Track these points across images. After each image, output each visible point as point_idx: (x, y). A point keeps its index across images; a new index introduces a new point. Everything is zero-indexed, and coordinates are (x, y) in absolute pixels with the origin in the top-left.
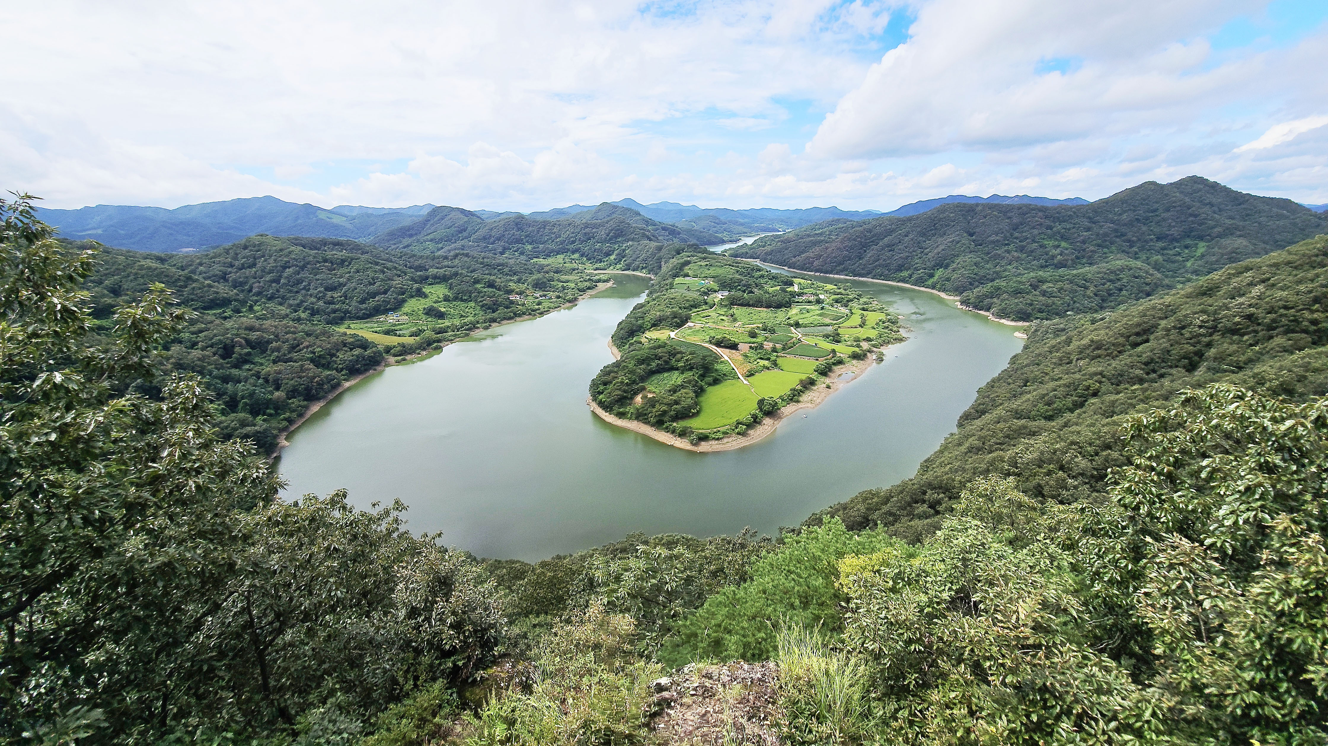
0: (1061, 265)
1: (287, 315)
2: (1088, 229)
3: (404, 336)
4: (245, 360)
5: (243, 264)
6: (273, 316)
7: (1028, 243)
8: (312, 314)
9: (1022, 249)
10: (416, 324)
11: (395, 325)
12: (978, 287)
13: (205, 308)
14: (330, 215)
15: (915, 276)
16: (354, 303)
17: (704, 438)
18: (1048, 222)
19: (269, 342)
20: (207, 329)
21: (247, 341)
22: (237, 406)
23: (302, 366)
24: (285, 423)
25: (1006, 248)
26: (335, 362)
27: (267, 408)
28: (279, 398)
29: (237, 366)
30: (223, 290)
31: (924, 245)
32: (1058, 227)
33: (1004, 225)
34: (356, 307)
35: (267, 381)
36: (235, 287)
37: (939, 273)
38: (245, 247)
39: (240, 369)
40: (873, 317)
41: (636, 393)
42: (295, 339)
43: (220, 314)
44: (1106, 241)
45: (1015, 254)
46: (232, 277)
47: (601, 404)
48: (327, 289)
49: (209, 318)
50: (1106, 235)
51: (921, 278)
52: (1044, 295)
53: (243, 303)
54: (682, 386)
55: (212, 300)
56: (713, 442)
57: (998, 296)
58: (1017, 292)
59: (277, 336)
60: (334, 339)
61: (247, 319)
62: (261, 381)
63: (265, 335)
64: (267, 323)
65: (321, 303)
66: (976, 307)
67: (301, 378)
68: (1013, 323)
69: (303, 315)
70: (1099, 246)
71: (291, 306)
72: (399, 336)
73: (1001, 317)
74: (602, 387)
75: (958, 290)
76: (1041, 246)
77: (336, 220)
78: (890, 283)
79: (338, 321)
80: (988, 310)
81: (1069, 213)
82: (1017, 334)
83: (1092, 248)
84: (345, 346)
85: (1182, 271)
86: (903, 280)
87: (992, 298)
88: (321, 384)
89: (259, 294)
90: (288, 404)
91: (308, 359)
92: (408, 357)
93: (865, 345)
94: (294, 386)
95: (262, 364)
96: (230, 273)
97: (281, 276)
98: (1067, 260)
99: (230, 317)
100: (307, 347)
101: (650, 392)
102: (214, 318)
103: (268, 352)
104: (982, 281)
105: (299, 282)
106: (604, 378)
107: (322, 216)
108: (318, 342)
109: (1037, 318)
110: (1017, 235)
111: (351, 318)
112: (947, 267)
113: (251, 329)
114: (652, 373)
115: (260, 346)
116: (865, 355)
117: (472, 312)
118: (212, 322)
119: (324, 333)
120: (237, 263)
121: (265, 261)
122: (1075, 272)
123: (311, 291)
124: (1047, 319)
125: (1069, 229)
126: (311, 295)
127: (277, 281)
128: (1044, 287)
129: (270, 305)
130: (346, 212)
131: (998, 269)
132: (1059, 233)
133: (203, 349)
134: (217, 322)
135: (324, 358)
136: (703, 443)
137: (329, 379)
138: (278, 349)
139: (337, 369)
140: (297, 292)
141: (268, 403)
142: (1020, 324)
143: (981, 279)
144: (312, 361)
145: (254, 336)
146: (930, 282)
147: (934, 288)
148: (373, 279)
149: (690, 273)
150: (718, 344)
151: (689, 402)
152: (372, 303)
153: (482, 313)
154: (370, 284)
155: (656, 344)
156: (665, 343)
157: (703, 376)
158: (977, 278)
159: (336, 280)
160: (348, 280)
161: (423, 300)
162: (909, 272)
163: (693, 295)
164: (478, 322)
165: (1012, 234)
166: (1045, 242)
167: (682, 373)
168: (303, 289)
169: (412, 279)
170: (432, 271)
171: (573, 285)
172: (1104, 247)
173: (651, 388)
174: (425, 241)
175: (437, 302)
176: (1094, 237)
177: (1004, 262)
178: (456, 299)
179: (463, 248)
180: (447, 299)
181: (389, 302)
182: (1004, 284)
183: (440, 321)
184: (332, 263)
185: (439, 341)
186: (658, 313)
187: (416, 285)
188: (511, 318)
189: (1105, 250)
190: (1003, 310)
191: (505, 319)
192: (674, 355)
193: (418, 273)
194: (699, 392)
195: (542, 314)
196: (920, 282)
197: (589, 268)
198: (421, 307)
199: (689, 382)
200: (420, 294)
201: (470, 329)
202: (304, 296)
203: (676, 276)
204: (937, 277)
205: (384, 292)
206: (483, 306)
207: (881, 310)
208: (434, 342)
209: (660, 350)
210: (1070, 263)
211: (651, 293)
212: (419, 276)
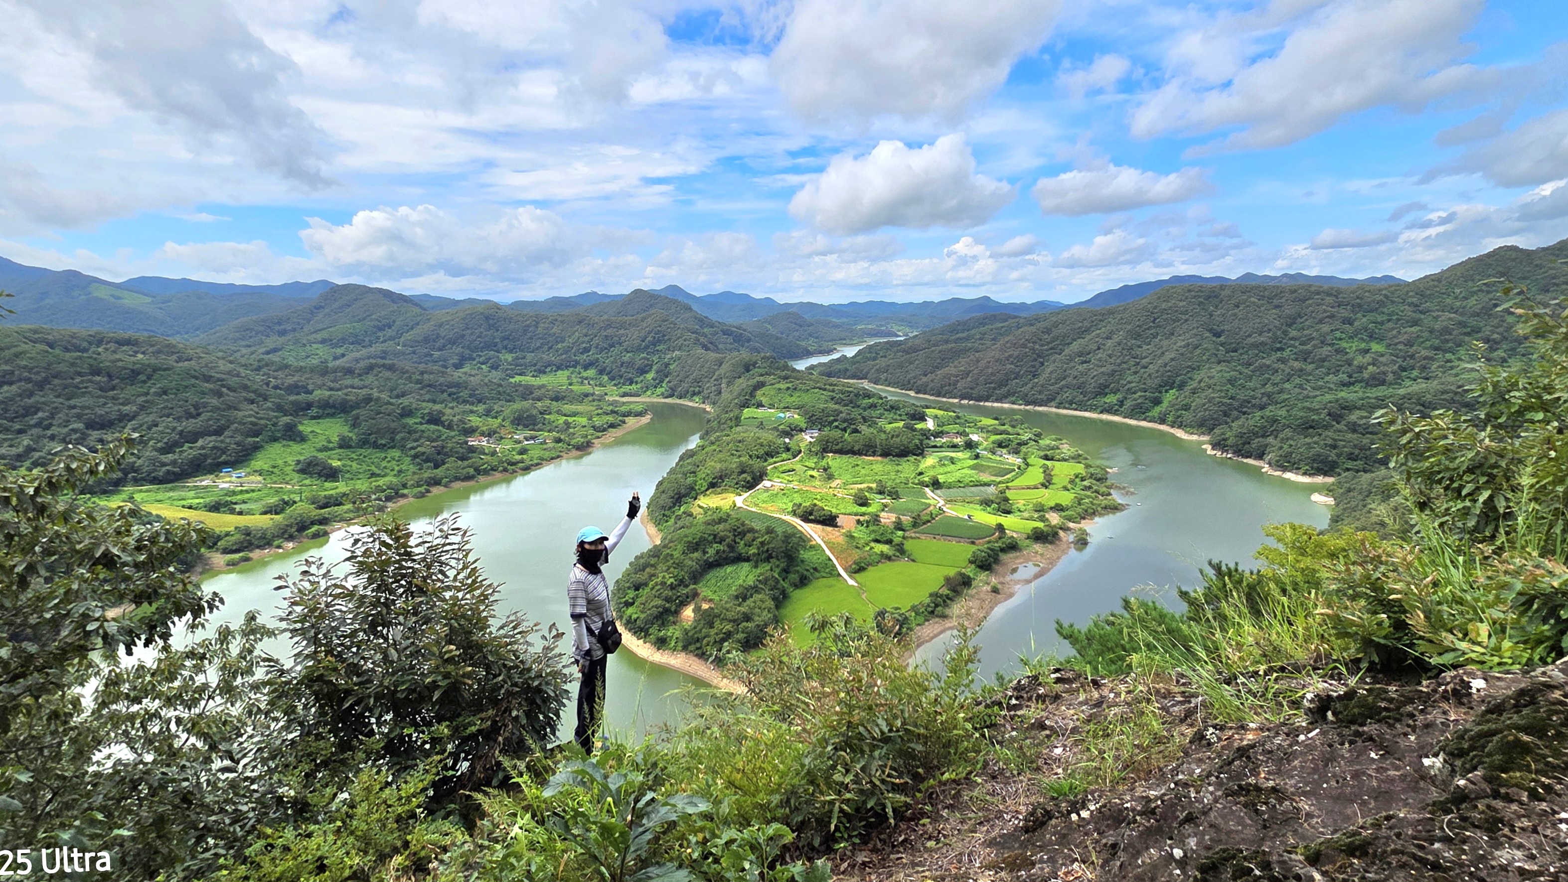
0: (1378, 381)
2: (1415, 323)
3: (250, 513)
7: (1315, 346)
9: (1305, 357)
10: (281, 491)
11: (234, 493)
12: (1237, 418)
14: (119, 293)
15: (1128, 404)
16: (149, 453)
18: (1344, 313)
25: (1279, 354)
31: (1139, 351)
32: (1361, 321)
33: (1271, 317)
34: (153, 461)
37: (1169, 397)
40: (1063, 471)
41: (684, 603)
44: (1447, 341)
45: (1296, 365)
50: (1446, 331)
51: (1139, 406)
52: (1354, 431)
57: (1275, 434)
58: (1308, 427)
66: (1238, 452)
68: (1306, 480)
70: (1436, 348)
72: (240, 513)
73: (1285, 469)
74: (632, 594)
75: (1204, 425)
76: (1337, 351)
77: (130, 301)
78: (1087, 414)
80: (1260, 457)
81: (1378, 298)
82: (1316, 497)
83: (1424, 353)
86: (1109, 410)
87: (1264, 436)
92: (256, 554)
93: (1054, 519)
98: (1385, 373)
101: (704, 596)
104: (1243, 408)
106: (636, 577)
107: (99, 292)
109: (1348, 470)
110: (1293, 333)
111: (137, 482)
112: (1181, 387)
114: (710, 566)
116: (1055, 535)
117: (393, 467)
122: (1402, 391)
123: (54, 430)
124: (1365, 471)
125: (1382, 323)
126: (52, 438)
128: (1353, 417)
131: (1269, 388)
132: (1366, 329)
140: (21, 432)
142: (1319, 479)
143: (1242, 406)
146: (1156, 411)
147: (1162, 421)
148: (196, 406)
149: (764, 400)
150: (807, 516)
151: (766, 616)
152: (189, 452)
153: (412, 468)
154: (190, 416)
155: (715, 517)
156: (729, 515)
157: (786, 571)
158: (1236, 404)
159: (112, 410)
160: (142, 408)
161: (296, 447)
162: (1119, 396)
163: (768, 436)
164: (404, 486)
165: (1285, 333)
166: (1344, 344)
167: (756, 567)
168: (38, 425)
169: (279, 408)
170: (319, 394)
171: (583, 421)
172: (1445, 351)
173: (704, 590)
174: (311, 343)
175: (325, 449)
176: (1426, 334)
177: (1277, 378)
178: (364, 443)
179: (384, 355)
180: (344, 444)
181: (224, 451)
182: (1283, 412)
183: (327, 485)
184: (110, 376)
185: (324, 521)
186: (718, 466)
187: (287, 419)
188: (468, 478)
189: (1449, 356)
190: (1287, 457)
191: (457, 479)
192: (743, 534)
193: (292, 398)
194: (781, 599)
195: (527, 469)
196: (1138, 412)
197: (613, 394)
198: (291, 460)
199: (765, 582)
200: (292, 435)
201: (389, 499)
202: (37, 439)
203: (745, 405)
204: (1165, 404)
205: (218, 432)
206: (415, 457)
207: (1077, 458)
208: (313, 523)
209: (721, 527)
210: (1390, 377)
211: (707, 433)
212: (293, 403)
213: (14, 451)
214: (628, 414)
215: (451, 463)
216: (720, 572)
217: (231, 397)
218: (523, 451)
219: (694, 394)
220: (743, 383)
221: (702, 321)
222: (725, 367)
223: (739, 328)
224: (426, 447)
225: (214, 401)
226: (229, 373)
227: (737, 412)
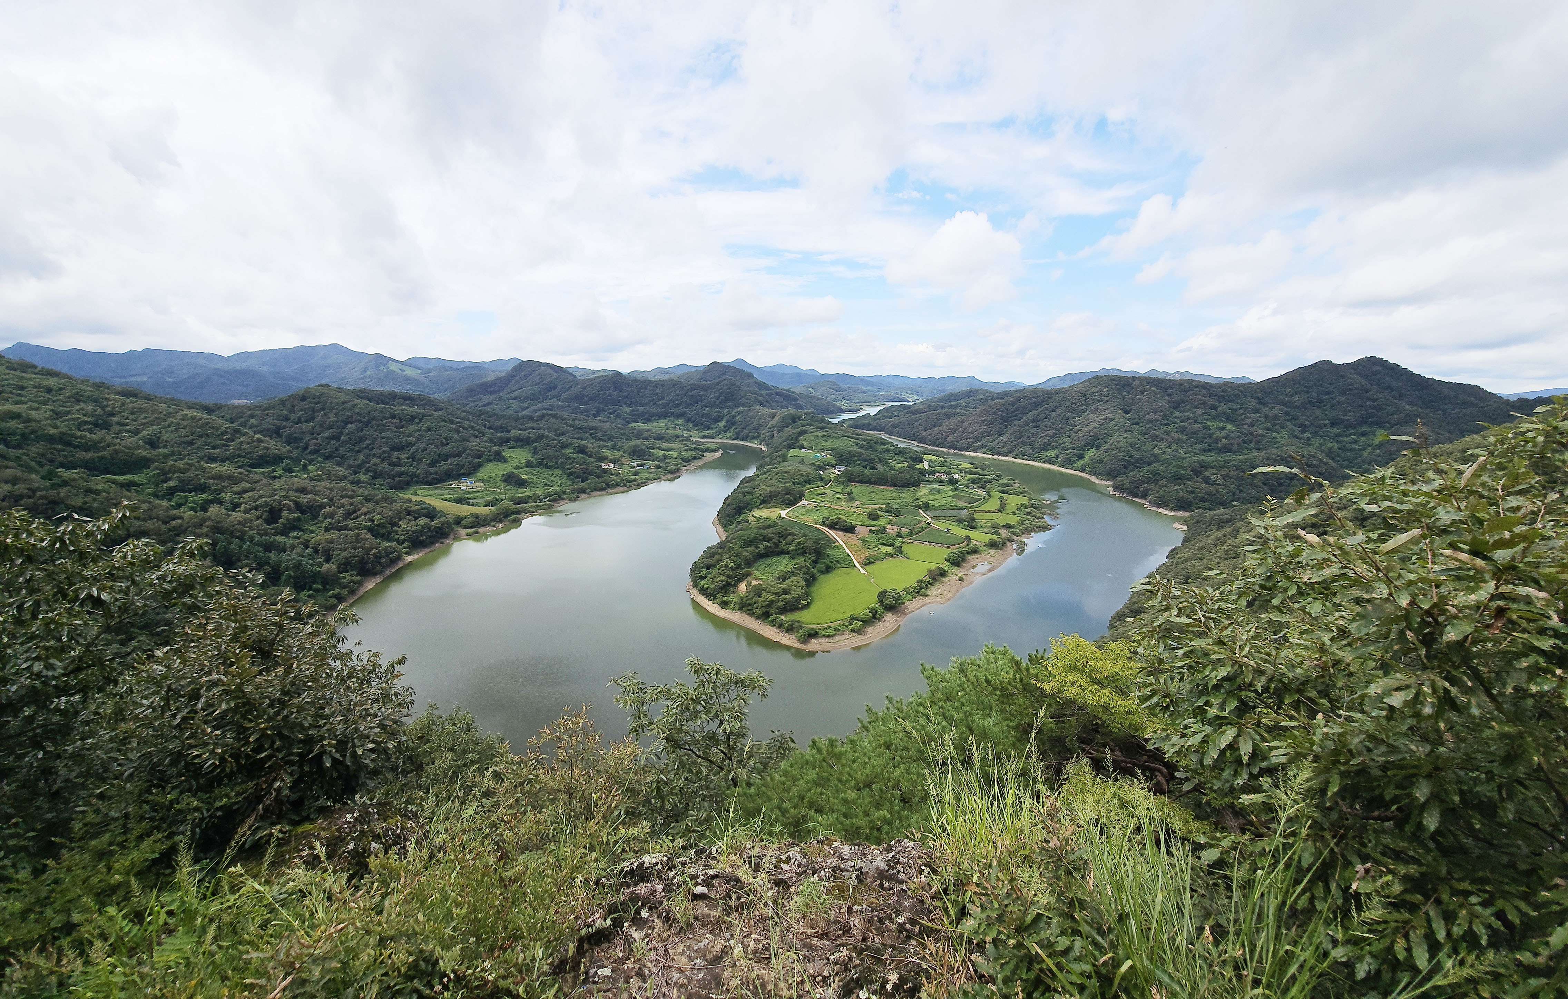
0: (1227, 450)
1: (345, 477)
2: (1257, 411)
3: (477, 505)
4: (294, 526)
5: (299, 418)
6: (329, 478)
7: (1190, 424)
8: (374, 478)
9: (1183, 430)
10: (493, 492)
11: (468, 493)
12: (1132, 471)
13: (252, 466)
14: (403, 367)
15: (1062, 457)
16: (423, 466)
17: (813, 635)
18: (1212, 401)
19: (322, 506)
20: (253, 490)
21: (297, 503)
22: (279, 578)
23: (358, 535)
24: (333, 601)
25: (1165, 428)
26: (396, 532)
27: (315, 582)
28: (329, 570)
29: (284, 533)
30: (275, 446)
31: (1072, 421)
32: (1223, 407)
33: (1164, 402)
34: (425, 471)
35: (316, 551)
36: (288, 443)
37: (1090, 453)
38: (304, 399)
39: (287, 536)
40: (1014, 502)
41: (740, 580)
42: (352, 504)
43: (269, 473)
44: (1276, 424)
45: (1176, 435)
46: (286, 431)
47: (703, 591)
48: (393, 449)
49: (256, 477)
50: (1276, 417)
51: (1069, 459)
52: (1207, 483)
53: (297, 461)
54: (792, 573)
55: (261, 457)
56: (824, 640)
57: (1156, 482)
58: (1177, 479)
59: (331, 500)
60: (396, 506)
61: (299, 480)
62: (309, 551)
63: (317, 498)
64: (321, 485)
65: (385, 465)
66: (1131, 494)
67: (355, 549)
68: (1172, 513)
69: (363, 478)
70: (1268, 429)
71: (350, 466)
72: (473, 505)
73: (1159, 507)
74: (704, 571)
75: (1110, 474)
76: (1204, 428)
77: (410, 372)
78: (1034, 464)
79: (402, 486)
80: (1145, 497)
81: (1236, 392)
82: (1176, 525)
83: (1260, 432)
84: (409, 514)
85: (1359, 460)
86: (1049, 462)
87: (1149, 483)
88: (378, 557)
89: (315, 452)
90: (339, 578)
91: (365, 528)
92: (482, 530)
93: (1004, 533)
94: (346, 558)
95: (312, 532)
96: (285, 427)
97: (341, 433)
98: (1232, 444)
99: (280, 477)
100: (365, 514)
101: (756, 579)
102: (261, 477)
103: (321, 518)
104: (1138, 464)
105: (361, 440)
106: (708, 561)
107: (393, 367)
108: (378, 509)
109: (1199, 508)
110: (1177, 414)
111: (418, 483)
112: (1098, 448)
113: (303, 491)
114: (760, 556)
115: (311, 511)
116: (1004, 544)
117: (557, 481)
118: (258, 481)
119: (386, 499)
120: (293, 417)
121: (325, 414)
122: (1243, 458)
123: (375, 451)
124: (1210, 509)
125: (1235, 410)
126: (374, 456)
127: (337, 438)
128: (1207, 473)
129: (327, 465)
130: (422, 365)
131: (1156, 451)
132: (1225, 413)
133: (247, 511)
134: (265, 481)
135: (385, 527)
136: (813, 640)
137: (388, 552)
138: (332, 515)
139: (398, 541)
140: (359, 451)
141: (316, 577)
142: (1180, 513)
143: (1137, 462)
144: (370, 530)
145: (305, 499)
146: (1080, 464)
147: (1083, 470)
148: (446, 439)
149: (805, 443)
150: (832, 526)
151: (800, 591)
152: (443, 466)
153: (569, 482)
154: (443, 445)
155: (765, 524)
156: (775, 523)
157: (815, 562)
158: (1133, 461)
159: (404, 439)
160: (418, 439)
161: (501, 466)
162: (1056, 452)
163: (806, 469)
164: (564, 493)
165: (1172, 413)
166: (1209, 423)
167: (793, 558)
168: (366, 448)
169: (491, 441)
170: (515, 433)
171: (675, 454)
172: (1273, 431)
173: (757, 574)
174: (508, 399)
175: (517, 468)
176: (1263, 419)
177: (1162, 444)
178: (540, 465)
179: (551, 407)
180: (529, 465)
181: (463, 466)
182: (1163, 468)
183: (520, 490)
184: (400, 419)
185: (518, 513)
186: (769, 489)
187: (495, 448)
188: (602, 489)
189: (1275, 434)
190: (1161, 498)
191: (595, 490)
192: (785, 537)
193: (499, 435)
194: (811, 581)
195: (638, 486)
196: (1068, 463)
197: (696, 436)
198: (499, 473)
199: (800, 569)
200: (498, 458)
201: (554, 500)
202: (367, 456)
203: (790, 447)
204: (1087, 458)
205: (459, 455)
206: (570, 474)
207: (1023, 493)
208: (513, 513)
209: (770, 531)
210: (1235, 447)
211: (762, 466)
212: (501, 438)
213: (357, 463)
214: (707, 450)
215: (592, 480)
216: (768, 561)
217: (464, 433)
218: (636, 474)
219: (754, 438)
220: (789, 431)
221: (761, 385)
222: (776, 419)
223: (788, 391)
224: (577, 468)
225: (456, 436)
226: (464, 418)
227: (784, 451)
